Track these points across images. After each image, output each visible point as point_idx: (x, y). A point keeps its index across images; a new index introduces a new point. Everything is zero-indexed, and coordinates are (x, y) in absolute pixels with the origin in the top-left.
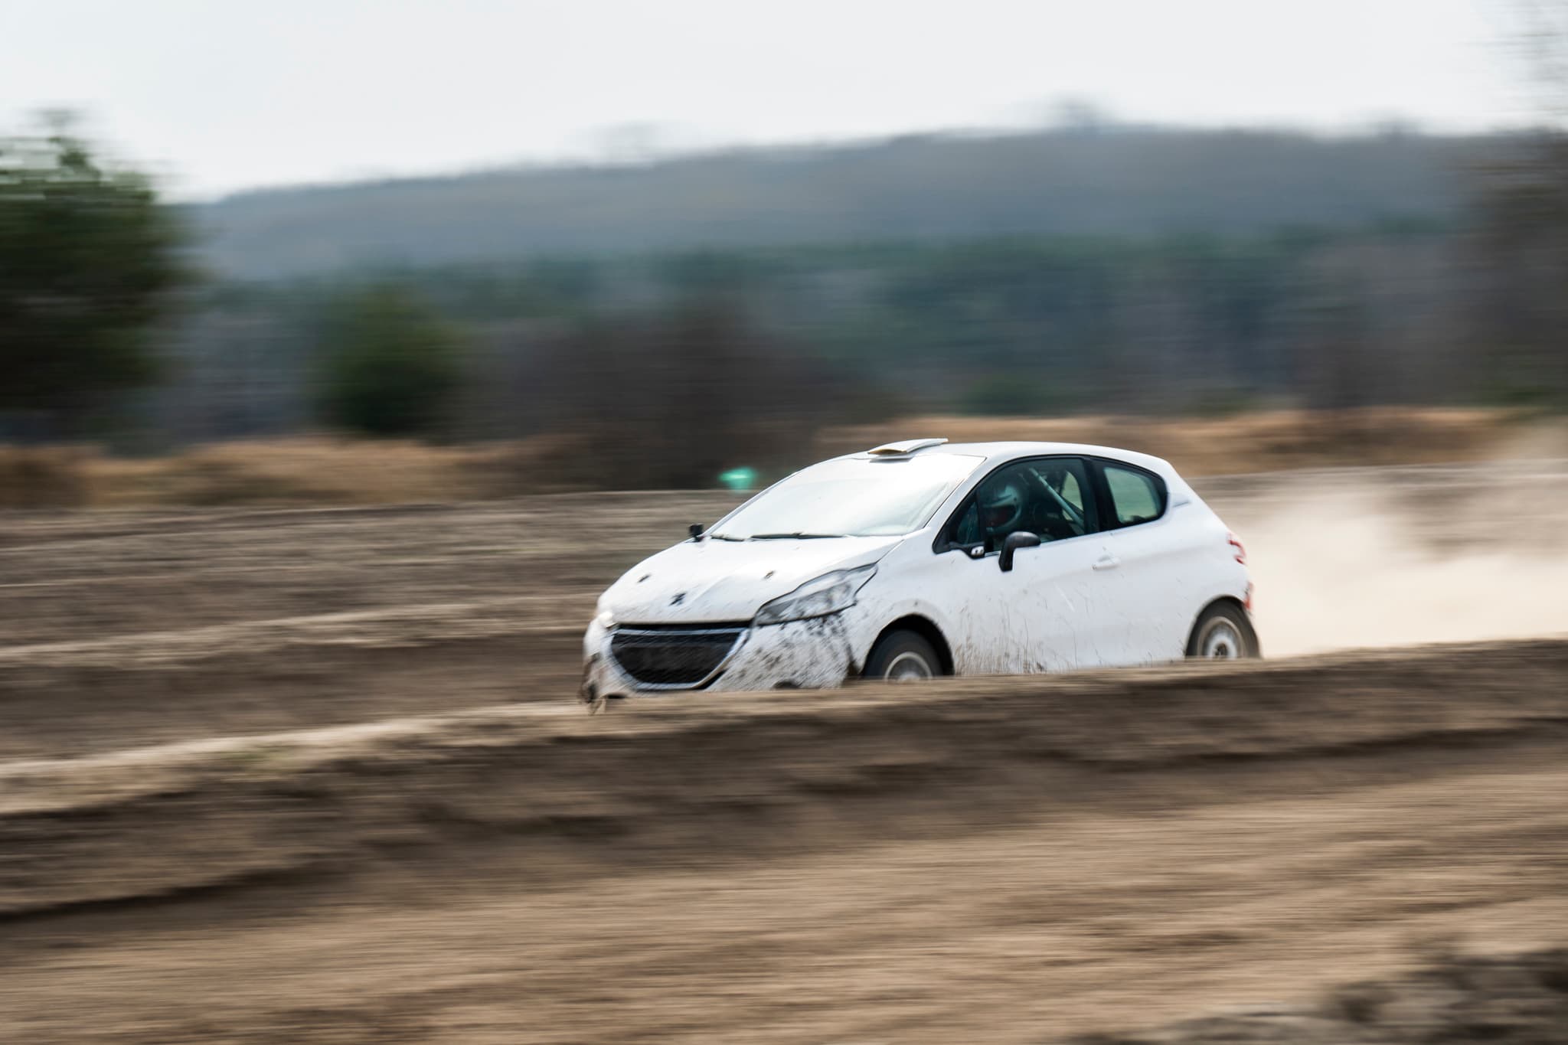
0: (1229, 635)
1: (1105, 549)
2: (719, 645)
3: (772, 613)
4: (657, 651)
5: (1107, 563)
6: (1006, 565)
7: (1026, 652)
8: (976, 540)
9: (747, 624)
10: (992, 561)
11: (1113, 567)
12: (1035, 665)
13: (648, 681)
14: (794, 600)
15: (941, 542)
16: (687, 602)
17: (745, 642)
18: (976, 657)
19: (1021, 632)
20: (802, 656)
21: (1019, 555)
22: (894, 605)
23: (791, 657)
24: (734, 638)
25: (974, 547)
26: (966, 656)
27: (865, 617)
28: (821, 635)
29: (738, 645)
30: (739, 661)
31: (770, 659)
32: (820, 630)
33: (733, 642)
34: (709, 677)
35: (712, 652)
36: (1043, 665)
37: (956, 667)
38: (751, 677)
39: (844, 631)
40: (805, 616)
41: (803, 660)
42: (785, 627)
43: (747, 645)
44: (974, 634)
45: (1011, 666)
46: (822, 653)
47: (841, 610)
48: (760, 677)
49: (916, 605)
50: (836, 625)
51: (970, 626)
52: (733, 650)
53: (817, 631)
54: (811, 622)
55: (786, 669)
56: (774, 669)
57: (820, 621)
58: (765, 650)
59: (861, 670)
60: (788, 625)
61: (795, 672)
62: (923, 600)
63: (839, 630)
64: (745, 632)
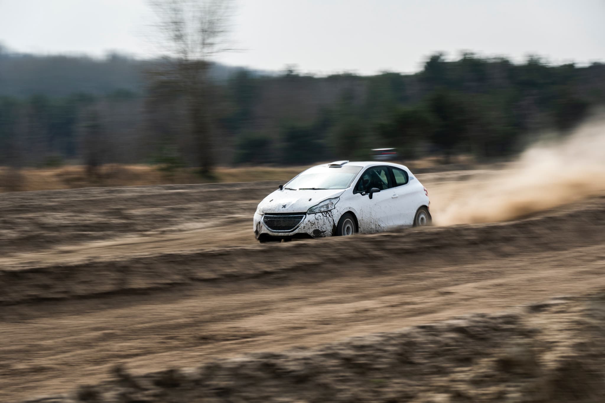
0: (424, 215)
1: (394, 192)
2: (297, 220)
3: (311, 211)
4: (278, 221)
5: (395, 196)
6: (371, 197)
7: (376, 221)
9: (305, 213)
10: (367, 196)
11: (397, 197)
12: (378, 225)
13: (275, 230)
14: (318, 207)
16: (287, 207)
17: (304, 219)
19: (375, 216)
20: (321, 222)
21: (374, 194)
23: (318, 223)
24: (302, 217)
26: (361, 222)
27: (338, 212)
28: (326, 217)
29: (303, 219)
30: (304, 224)
31: (312, 224)
32: (326, 216)
33: (302, 218)
34: (294, 228)
35: (295, 221)
36: (380, 225)
37: (359, 226)
38: (306, 228)
39: (332, 216)
40: (321, 211)
41: (321, 224)
42: (316, 214)
43: (305, 219)
44: (363, 217)
45: (372, 225)
46: (326, 222)
47: (331, 210)
48: (309, 228)
49: (350, 208)
50: (330, 214)
51: (363, 214)
52: (301, 221)
53: (325, 215)
54: (323, 213)
55: (316, 227)
56: (313, 226)
57: (325, 213)
58: (311, 221)
59: (336, 226)
60: (317, 214)
61: (319, 227)
62: (351, 207)
63: (331, 215)
64: (305, 216)
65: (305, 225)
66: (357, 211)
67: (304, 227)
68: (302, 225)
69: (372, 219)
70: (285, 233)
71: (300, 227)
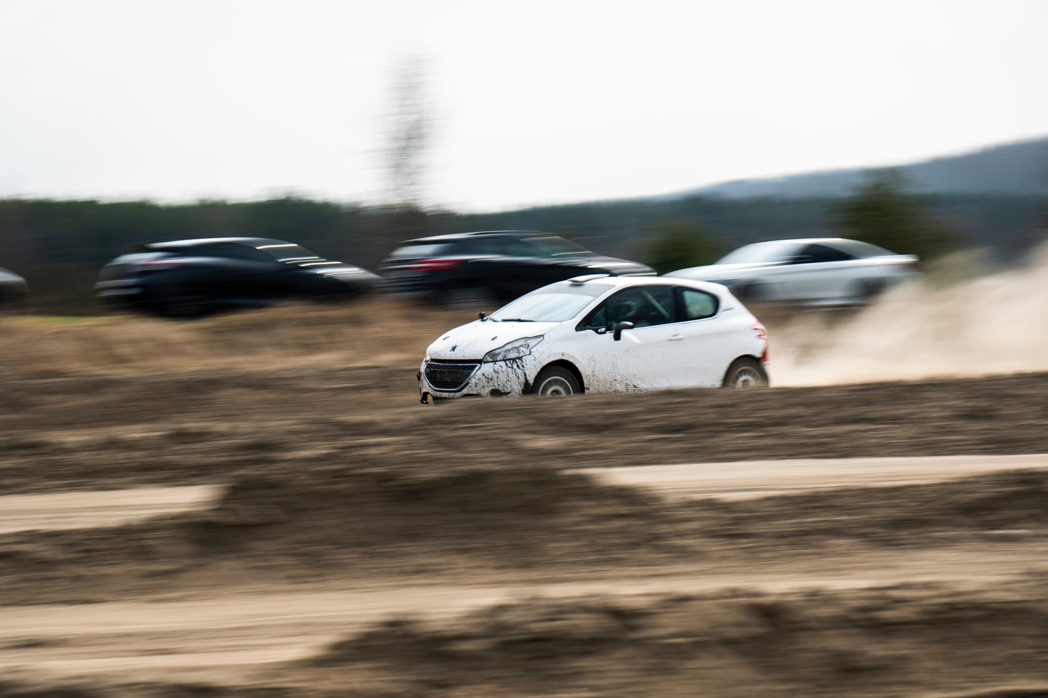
0: (751, 376)
2: (467, 371)
3: (492, 356)
5: (677, 337)
6: (617, 337)
7: (626, 379)
8: (601, 326)
9: (480, 362)
10: (610, 335)
11: (681, 339)
12: (632, 386)
13: (438, 387)
14: (503, 351)
15: (581, 326)
16: (457, 350)
17: (477, 371)
18: (597, 381)
19: (624, 369)
20: (503, 377)
21: (625, 333)
22: (550, 355)
23: (498, 378)
24: (473, 368)
25: (600, 328)
26: (591, 381)
27: (535, 360)
28: (512, 368)
29: (475, 371)
30: (475, 379)
31: (488, 379)
32: (512, 365)
33: (473, 370)
34: (462, 386)
35: (464, 374)
36: (636, 385)
37: (585, 385)
38: (479, 386)
39: (523, 366)
40: (505, 359)
41: (503, 379)
42: (495, 364)
43: (479, 371)
44: (596, 370)
45: (617, 385)
46: (512, 376)
47: (523, 356)
48: (483, 387)
49: (563, 355)
50: (519, 363)
51: (594, 366)
52: (473, 374)
53: (510, 366)
54: (508, 362)
55: (495, 384)
56: (489, 384)
57: (510, 362)
58: (486, 374)
59: (531, 385)
60: (497, 363)
61: (499, 385)
62: (567, 352)
63: (520, 365)
64: (479, 365)
65: (477, 381)
66: (581, 360)
67: (476, 384)
68: (473, 381)
69: (617, 374)
70: (449, 394)
71: (470, 385)
